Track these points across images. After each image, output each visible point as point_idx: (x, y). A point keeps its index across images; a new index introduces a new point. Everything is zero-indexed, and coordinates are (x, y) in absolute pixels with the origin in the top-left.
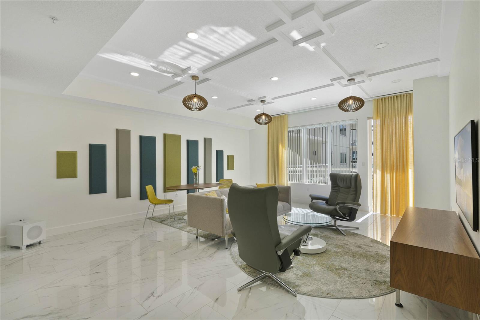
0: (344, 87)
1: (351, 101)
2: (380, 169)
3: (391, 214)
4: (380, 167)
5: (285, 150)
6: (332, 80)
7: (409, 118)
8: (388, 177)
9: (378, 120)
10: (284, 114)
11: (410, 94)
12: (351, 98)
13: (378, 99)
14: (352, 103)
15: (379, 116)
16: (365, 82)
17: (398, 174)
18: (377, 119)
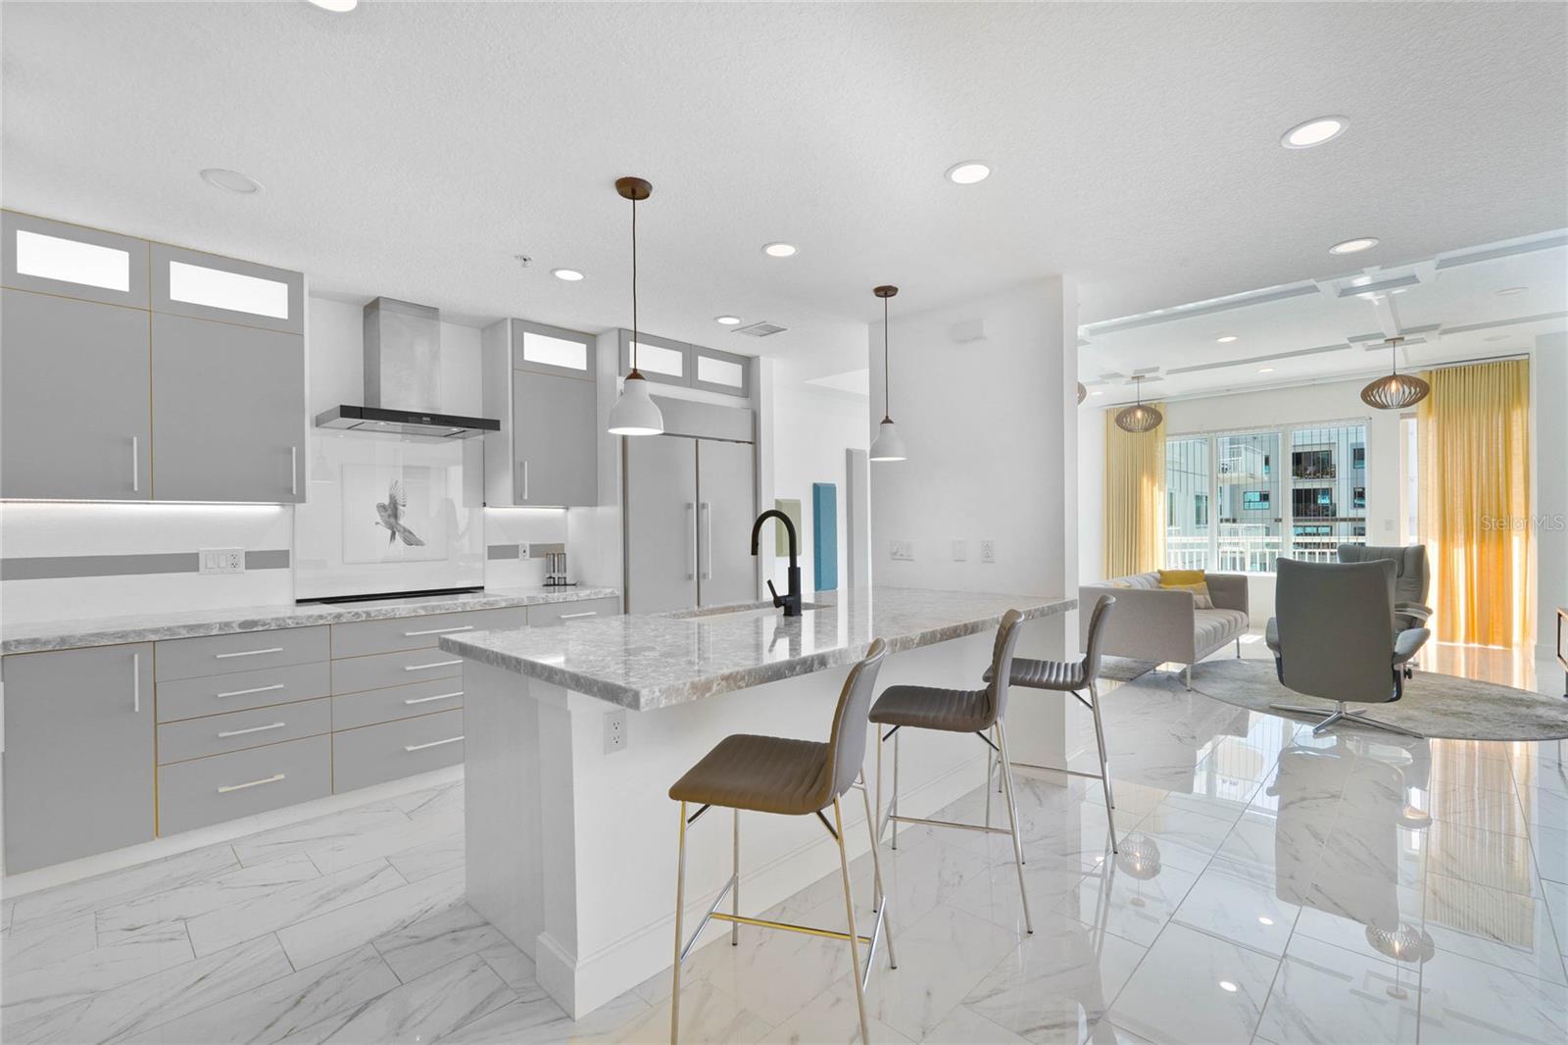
0: (1367, 350)
1: (1394, 386)
2: (1437, 537)
3: (1467, 641)
4: (1437, 532)
5: (1160, 490)
6: (1353, 340)
7: (1514, 418)
8: (1459, 555)
9: (1430, 420)
10: (1155, 402)
11: (1518, 361)
12: (1394, 377)
13: (1431, 372)
14: (1398, 390)
15: (1434, 409)
16: (1425, 342)
17: (1485, 549)
18: (1428, 418)
